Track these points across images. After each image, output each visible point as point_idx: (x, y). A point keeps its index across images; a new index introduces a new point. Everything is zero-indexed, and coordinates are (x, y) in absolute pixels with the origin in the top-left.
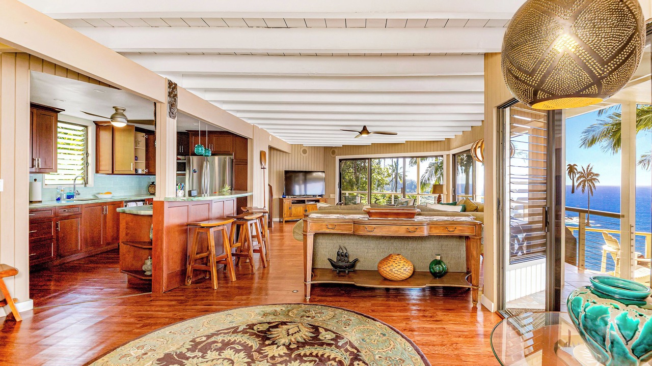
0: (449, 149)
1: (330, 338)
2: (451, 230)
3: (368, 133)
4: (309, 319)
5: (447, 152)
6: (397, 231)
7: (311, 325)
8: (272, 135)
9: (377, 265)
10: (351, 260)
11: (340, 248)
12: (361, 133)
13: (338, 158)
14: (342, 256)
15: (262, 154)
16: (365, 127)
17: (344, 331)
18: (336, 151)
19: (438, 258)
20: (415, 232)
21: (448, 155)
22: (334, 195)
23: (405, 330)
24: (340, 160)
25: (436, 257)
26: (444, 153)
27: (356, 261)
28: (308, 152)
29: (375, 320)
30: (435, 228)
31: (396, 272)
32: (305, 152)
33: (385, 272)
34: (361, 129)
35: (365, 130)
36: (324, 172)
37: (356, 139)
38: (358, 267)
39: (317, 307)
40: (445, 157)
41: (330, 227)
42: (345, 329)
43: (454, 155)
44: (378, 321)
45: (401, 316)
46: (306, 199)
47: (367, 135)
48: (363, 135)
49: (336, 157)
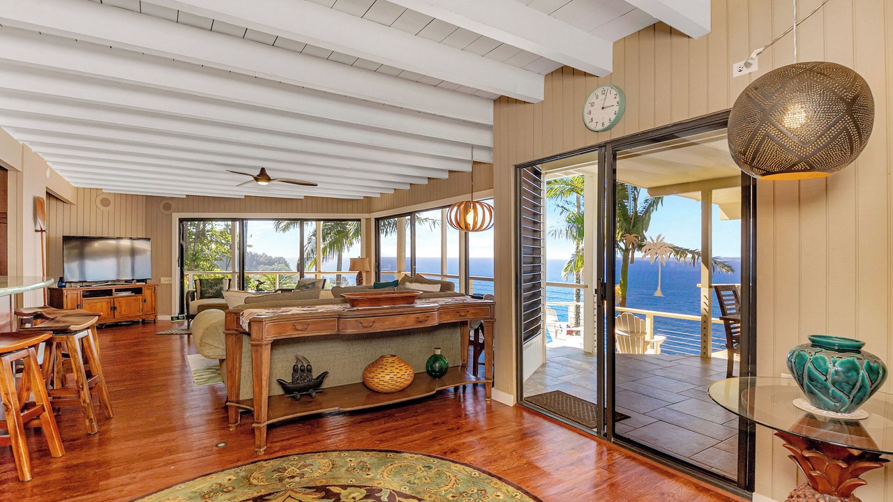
0: (370, 212)
1: (362, 497)
2: (463, 314)
3: (269, 179)
4: (297, 479)
5: (367, 216)
6: (404, 323)
7: (309, 488)
8: (51, 169)
9: (360, 374)
10: (315, 375)
11: (298, 359)
12: (256, 179)
13: (176, 217)
14: (302, 371)
15: (37, 203)
16: (263, 170)
17: (372, 479)
18: (174, 205)
19: (438, 352)
20: (426, 321)
21: (368, 220)
22: (169, 278)
23: (445, 453)
24: (181, 220)
25: (435, 352)
26: (363, 216)
27: (324, 375)
28: (112, 204)
29: (400, 452)
30: (445, 313)
31: (399, 380)
32: (105, 202)
33: (381, 383)
34: (257, 173)
35: (263, 175)
36: (149, 239)
37: (239, 188)
38: (327, 384)
39: (291, 458)
40: (363, 222)
41: (299, 327)
42: (369, 477)
43: (377, 220)
44: (403, 452)
45: (424, 438)
46: (114, 288)
47: (267, 183)
48: (259, 183)
49: (173, 214)
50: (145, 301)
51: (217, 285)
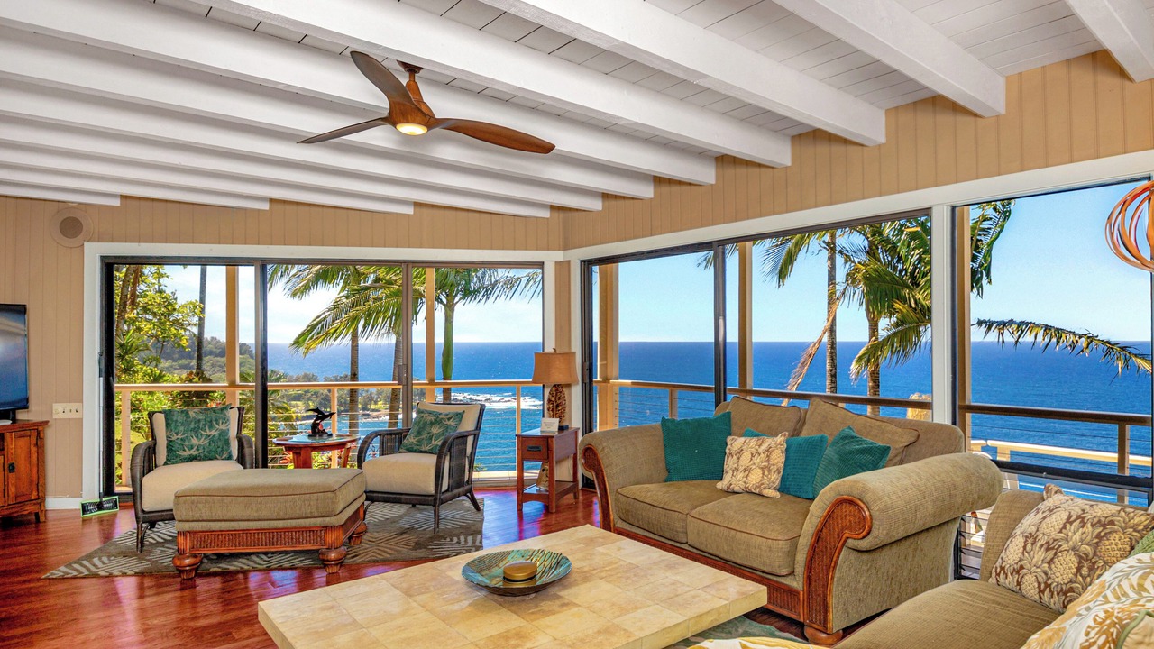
5: (559, 255)
13: (93, 253)
18: (87, 222)
21: (562, 267)
22: (74, 406)
24: (108, 262)
26: (549, 257)
36: (21, 308)
40: (550, 270)
43: (587, 264)
49: (85, 244)
50: (12, 468)
51: (211, 427)
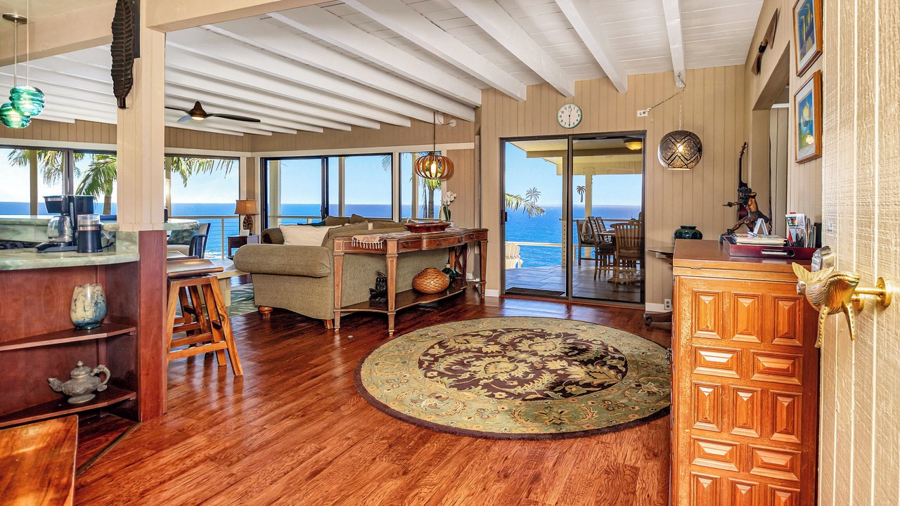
0: (253, 150)
3: (205, 115)
5: (248, 155)
11: (379, 273)
12: (190, 114)
14: (382, 282)
16: (198, 104)
19: (448, 266)
21: (250, 161)
26: (242, 154)
35: (198, 110)
40: (244, 161)
41: (406, 245)
43: (264, 159)
47: (203, 119)
48: (193, 118)
